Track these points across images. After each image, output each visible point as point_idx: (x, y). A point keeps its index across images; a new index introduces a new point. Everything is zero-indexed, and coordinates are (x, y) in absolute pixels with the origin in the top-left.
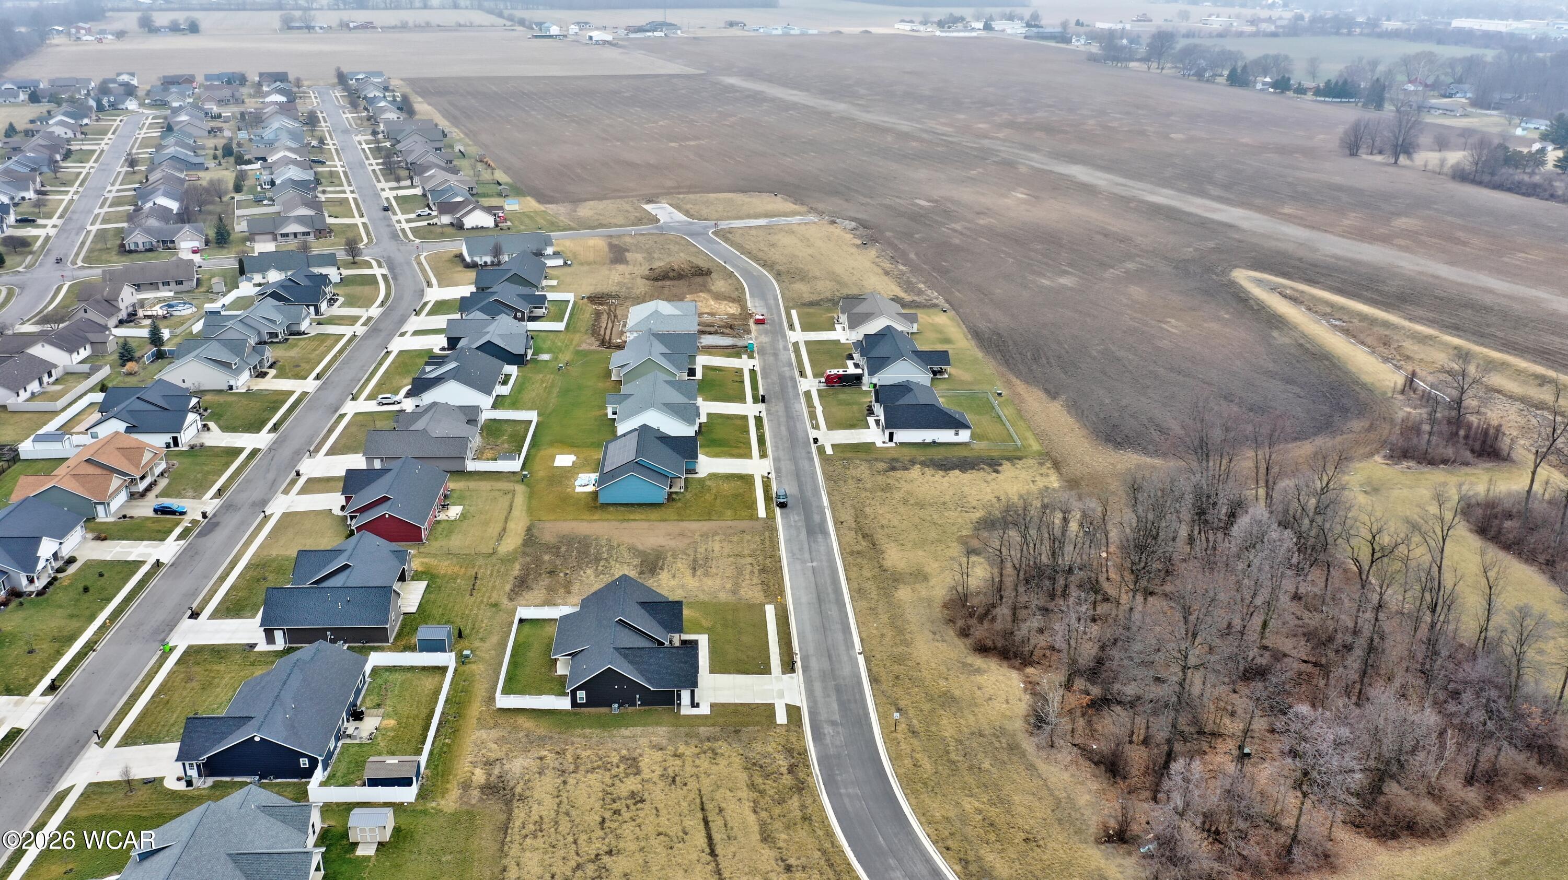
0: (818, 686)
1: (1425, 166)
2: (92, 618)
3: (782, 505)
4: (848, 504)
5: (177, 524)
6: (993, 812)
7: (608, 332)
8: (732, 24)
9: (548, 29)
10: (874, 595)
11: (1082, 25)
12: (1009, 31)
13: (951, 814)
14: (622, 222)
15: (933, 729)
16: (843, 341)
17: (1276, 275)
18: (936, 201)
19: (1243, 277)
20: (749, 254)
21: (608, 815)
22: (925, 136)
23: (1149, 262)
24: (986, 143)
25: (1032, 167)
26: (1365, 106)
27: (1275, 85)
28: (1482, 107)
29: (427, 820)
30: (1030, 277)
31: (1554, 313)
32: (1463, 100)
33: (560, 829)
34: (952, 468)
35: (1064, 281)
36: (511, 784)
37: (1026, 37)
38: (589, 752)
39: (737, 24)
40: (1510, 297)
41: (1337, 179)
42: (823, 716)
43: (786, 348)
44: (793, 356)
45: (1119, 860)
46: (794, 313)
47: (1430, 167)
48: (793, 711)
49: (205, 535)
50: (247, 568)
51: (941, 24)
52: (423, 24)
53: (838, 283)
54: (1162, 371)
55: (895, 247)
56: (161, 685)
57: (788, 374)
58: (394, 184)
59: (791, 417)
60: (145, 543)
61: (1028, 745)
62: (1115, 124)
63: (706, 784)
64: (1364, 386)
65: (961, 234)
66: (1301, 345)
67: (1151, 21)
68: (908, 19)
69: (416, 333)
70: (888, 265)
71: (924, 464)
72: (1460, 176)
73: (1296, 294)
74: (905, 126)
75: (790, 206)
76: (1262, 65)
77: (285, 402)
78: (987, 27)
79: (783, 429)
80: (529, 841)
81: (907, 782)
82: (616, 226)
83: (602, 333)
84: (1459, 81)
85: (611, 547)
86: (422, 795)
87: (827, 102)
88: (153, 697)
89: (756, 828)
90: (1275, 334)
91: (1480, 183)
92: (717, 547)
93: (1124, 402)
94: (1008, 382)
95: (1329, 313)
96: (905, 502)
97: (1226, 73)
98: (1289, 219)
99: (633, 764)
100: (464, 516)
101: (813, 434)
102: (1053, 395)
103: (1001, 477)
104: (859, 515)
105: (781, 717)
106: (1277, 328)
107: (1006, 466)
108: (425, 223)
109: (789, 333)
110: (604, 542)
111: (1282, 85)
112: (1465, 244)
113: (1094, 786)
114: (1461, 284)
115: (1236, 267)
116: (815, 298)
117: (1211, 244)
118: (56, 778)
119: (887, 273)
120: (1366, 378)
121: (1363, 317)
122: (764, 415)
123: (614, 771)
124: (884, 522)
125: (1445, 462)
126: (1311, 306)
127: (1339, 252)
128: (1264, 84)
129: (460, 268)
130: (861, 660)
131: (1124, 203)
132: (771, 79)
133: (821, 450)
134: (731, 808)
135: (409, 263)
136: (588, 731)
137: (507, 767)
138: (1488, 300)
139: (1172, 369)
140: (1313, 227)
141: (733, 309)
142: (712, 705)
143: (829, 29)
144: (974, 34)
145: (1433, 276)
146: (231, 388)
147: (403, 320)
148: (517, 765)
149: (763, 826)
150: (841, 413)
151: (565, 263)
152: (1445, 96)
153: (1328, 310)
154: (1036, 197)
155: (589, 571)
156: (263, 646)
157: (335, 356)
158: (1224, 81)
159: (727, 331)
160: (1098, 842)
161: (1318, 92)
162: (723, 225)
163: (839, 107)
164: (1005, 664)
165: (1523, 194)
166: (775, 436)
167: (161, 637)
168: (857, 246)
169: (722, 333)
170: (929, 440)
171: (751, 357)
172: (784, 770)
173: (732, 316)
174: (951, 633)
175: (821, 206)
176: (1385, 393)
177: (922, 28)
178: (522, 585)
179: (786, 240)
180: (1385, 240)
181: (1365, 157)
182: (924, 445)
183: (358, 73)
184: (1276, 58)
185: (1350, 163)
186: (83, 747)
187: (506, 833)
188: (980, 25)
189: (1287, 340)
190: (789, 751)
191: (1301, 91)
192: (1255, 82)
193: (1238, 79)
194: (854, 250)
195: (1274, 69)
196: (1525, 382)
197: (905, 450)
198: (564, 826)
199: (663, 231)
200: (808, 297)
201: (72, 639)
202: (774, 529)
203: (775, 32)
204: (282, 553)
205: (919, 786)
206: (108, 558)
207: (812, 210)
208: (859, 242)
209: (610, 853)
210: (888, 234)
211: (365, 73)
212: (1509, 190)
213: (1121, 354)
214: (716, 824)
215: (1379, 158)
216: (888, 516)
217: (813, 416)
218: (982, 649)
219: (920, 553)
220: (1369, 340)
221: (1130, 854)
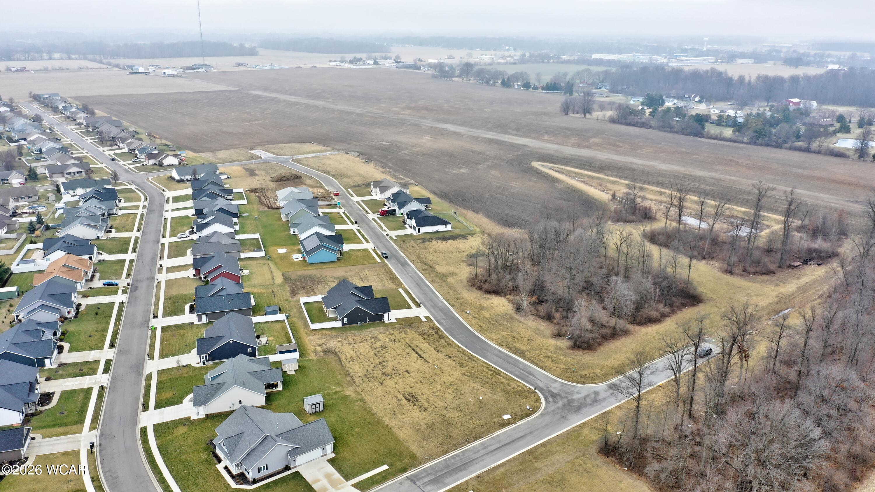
0: (432, 310)
1: (598, 117)
2: (108, 323)
3: (386, 257)
4: (413, 255)
5: (118, 288)
6: (513, 334)
7: (268, 203)
8: (239, 65)
9: (138, 69)
10: (439, 281)
11: (422, 61)
12: (387, 65)
13: (499, 337)
14: (244, 159)
15: (482, 316)
16: (378, 199)
17: (550, 163)
18: (390, 142)
19: (536, 164)
20: (314, 168)
21: (376, 353)
22: (370, 114)
23: (495, 161)
24: (401, 116)
25: (428, 126)
26: (565, 93)
27: (523, 86)
28: (614, 93)
29: (308, 363)
30: (447, 170)
31: (660, 170)
32: (606, 90)
33: (361, 358)
34: (449, 239)
35: (462, 170)
36: (333, 349)
37: (397, 67)
38: (357, 338)
39: (242, 64)
40: (643, 165)
41: (563, 125)
42: (439, 318)
43: (354, 204)
44: (359, 206)
45: (560, 341)
46: (349, 190)
47: (599, 118)
48: (426, 317)
49: (135, 291)
50: (165, 299)
51: (351, 62)
52: (58, 68)
53: (364, 177)
54: (516, 201)
55: (383, 163)
56: (161, 339)
57: (360, 213)
58: (110, 148)
59: (372, 229)
60: (108, 296)
61: (517, 317)
62: (457, 106)
63: (407, 340)
64: (596, 200)
65: (408, 155)
66: (568, 188)
67: (454, 58)
68: (333, 60)
69: (173, 210)
70: (382, 169)
71: (436, 239)
72: (613, 121)
73: (560, 170)
74: (359, 111)
75: (321, 148)
76: (516, 77)
77: (130, 241)
78: (376, 63)
79: (371, 232)
80: (351, 363)
81: (480, 331)
82: (241, 160)
83: (266, 203)
84: (603, 81)
85: (323, 278)
86: (301, 356)
87: (312, 101)
88: (161, 343)
89: (433, 350)
90: (557, 184)
91: (621, 123)
92: (367, 273)
93: (506, 212)
94: (456, 209)
95: (575, 176)
96: (435, 252)
97: (500, 81)
98: (547, 141)
99: (376, 338)
100: (251, 273)
101: (385, 233)
102: (477, 211)
103: (469, 241)
104: (419, 258)
105: (424, 320)
106: (557, 182)
107: (469, 237)
108: (141, 165)
109: (352, 198)
110: (319, 276)
111: (527, 86)
112: (621, 147)
113: (545, 324)
114: (624, 162)
115: (532, 161)
116: (355, 184)
117: (519, 153)
118: (141, 371)
119: (383, 172)
120: (596, 197)
121: (589, 177)
122: (359, 228)
123: (370, 341)
124: (431, 259)
125: (633, 221)
126: (568, 174)
127: (573, 153)
128: (518, 86)
129: (175, 183)
130: (444, 301)
131: (476, 139)
132: (276, 91)
133: (391, 238)
134: (420, 345)
135: (145, 183)
136: (353, 332)
137: (328, 345)
138: (635, 167)
139: (520, 200)
140: (559, 144)
141: (321, 191)
142: (396, 319)
143: (294, 66)
144: (370, 67)
145: (611, 159)
146: (98, 237)
147: (162, 206)
148: (332, 344)
149: (435, 348)
150: (392, 225)
151: (228, 177)
152: (597, 89)
153: (574, 175)
154: (436, 138)
155: (319, 286)
156: (196, 322)
157: (140, 222)
158: (500, 85)
159: (324, 199)
160: (552, 338)
161: (543, 88)
162: (295, 157)
163: (321, 103)
164: (498, 296)
165: (639, 127)
166: (368, 235)
167: (146, 325)
168: (364, 163)
169: (322, 200)
170: (435, 231)
171: (340, 208)
172: (433, 333)
173: (322, 193)
174: (474, 289)
175: (337, 147)
176: (605, 202)
177: (342, 64)
178: (293, 293)
179: (329, 162)
180: (589, 147)
181: (571, 115)
182: (433, 233)
183: (44, 95)
184: (521, 73)
185: (565, 118)
186: (144, 361)
187: (341, 361)
188: (372, 62)
189: (562, 186)
190: (433, 328)
191: (536, 88)
192: (514, 86)
193: (506, 84)
194: (363, 164)
195: (521, 79)
196: (655, 195)
197: (426, 235)
198: (362, 357)
199: (266, 161)
200: (352, 184)
201: (106, 330)
202: (387, 266)
203: (265, 68)
204: (177, 293)
205: (484, 332)
206: (96, 303)
207: (334, 149)
208: (364, 161)
209: (384, 362)
210: (375, 157)
211: (48, 94)
212: (633, 125)
213: (498, 196)
214: (418, 350)
215: (577, 115)
216: (431, 257)
217: (381, 228)
218: (488, 292)
219: (450, 267)
220: (593, 184)
221: (563, 339)
